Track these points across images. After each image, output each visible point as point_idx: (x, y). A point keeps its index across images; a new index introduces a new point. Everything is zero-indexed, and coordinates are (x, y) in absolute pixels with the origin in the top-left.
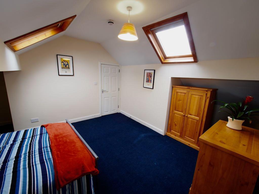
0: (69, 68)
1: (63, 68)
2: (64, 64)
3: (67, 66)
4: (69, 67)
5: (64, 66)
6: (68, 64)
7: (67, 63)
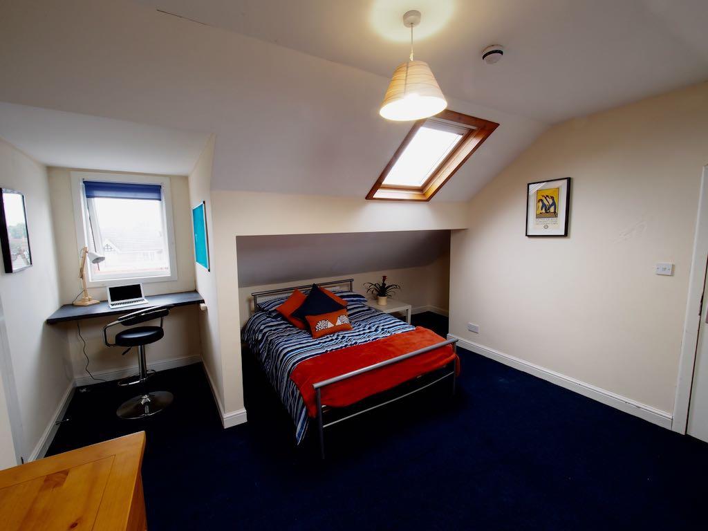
0: (555, 214)
1: (539, 216)
2: (544, 205)
3: (552, 209)
4: (555, 212)
5: (544, 209)
6: (554, 204)
7: (551, 201)
